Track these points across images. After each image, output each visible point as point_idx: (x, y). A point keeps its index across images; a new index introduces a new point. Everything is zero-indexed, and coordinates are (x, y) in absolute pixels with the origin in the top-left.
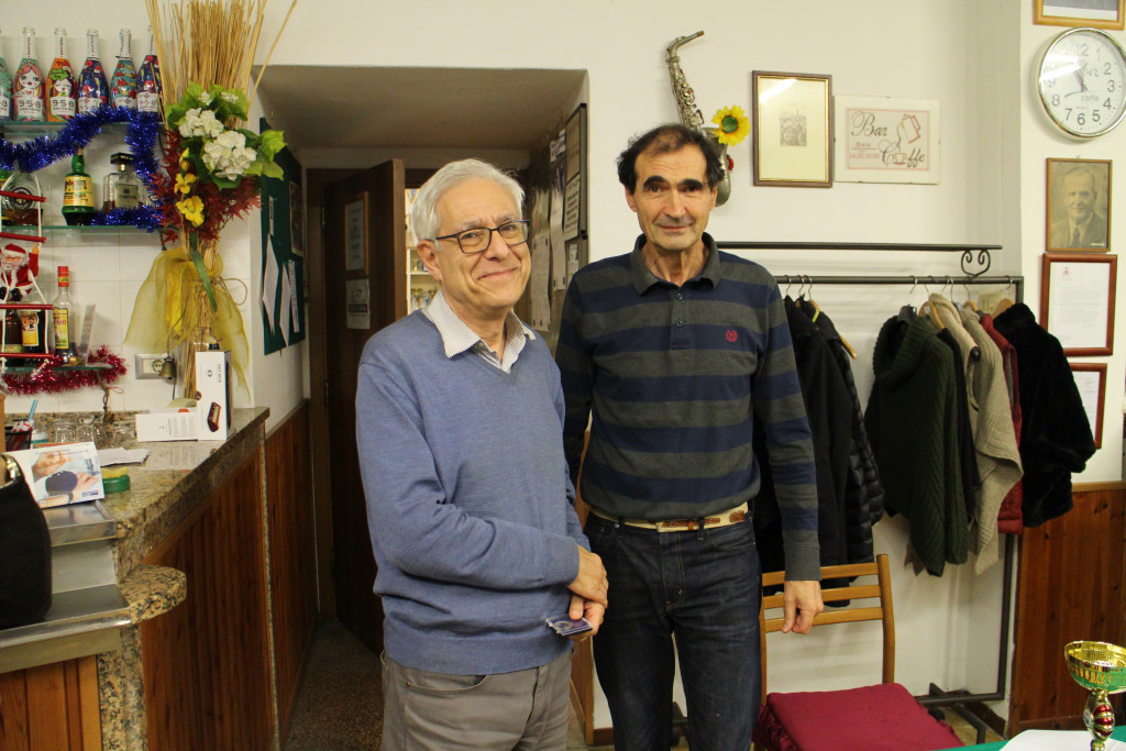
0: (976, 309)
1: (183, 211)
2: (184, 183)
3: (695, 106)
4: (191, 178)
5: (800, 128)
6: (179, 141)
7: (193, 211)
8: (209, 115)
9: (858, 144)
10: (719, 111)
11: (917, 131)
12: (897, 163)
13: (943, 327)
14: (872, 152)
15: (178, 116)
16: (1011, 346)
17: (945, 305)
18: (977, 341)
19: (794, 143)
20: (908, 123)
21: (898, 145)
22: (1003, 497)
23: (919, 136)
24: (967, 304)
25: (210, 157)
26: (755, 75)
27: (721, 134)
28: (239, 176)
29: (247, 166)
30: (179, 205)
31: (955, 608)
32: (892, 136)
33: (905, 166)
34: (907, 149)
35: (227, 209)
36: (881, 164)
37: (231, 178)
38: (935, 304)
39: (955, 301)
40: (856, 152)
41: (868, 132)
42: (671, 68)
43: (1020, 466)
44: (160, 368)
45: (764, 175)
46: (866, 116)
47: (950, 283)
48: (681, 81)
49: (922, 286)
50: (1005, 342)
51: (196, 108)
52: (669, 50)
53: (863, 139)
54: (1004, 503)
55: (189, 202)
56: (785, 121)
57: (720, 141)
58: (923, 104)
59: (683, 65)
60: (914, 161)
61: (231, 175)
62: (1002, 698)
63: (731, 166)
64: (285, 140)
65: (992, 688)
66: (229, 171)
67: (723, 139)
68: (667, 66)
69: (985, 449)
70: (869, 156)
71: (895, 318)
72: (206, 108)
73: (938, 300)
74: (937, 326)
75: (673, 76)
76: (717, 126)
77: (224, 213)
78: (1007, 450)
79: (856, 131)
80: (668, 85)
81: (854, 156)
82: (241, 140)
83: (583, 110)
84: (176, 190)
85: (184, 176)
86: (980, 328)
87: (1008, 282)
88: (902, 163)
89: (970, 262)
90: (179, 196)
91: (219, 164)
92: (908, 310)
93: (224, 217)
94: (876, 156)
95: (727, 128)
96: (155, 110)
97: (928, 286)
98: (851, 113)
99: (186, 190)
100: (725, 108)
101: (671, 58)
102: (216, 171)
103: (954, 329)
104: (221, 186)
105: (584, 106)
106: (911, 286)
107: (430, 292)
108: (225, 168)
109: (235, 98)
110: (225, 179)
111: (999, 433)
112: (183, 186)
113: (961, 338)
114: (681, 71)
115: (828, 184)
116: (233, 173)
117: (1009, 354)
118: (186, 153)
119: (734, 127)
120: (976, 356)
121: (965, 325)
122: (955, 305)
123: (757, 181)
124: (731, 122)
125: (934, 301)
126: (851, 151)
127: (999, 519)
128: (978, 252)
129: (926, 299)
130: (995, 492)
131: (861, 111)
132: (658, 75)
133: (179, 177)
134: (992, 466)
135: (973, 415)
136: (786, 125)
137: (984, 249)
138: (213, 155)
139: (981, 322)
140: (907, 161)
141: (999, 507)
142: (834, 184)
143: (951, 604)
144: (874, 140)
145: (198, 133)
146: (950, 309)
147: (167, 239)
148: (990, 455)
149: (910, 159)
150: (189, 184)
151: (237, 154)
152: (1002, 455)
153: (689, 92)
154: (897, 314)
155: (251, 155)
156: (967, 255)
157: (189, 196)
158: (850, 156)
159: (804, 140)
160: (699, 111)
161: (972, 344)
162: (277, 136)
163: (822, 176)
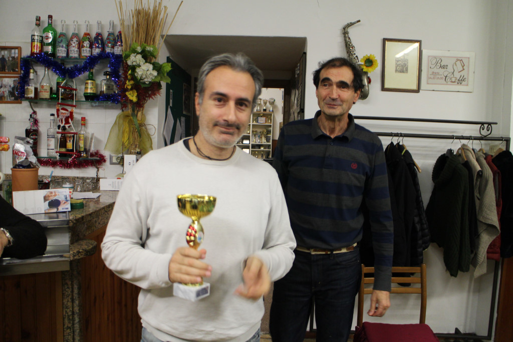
0: (484, 152)
1: (129, 96)
2: (129, 84)
3: (355, 54)
4: (132, 82)
5: (405, 65)
6: (128, 67)
7: (133, 96)
8: (139, 56)
9: (433, 72)
10: (364, 57)
11: (463, 67)
12: (452, 82)
13: (466, 160)
14: (440, 76)
15: (128, 56)
16: (499, 171)
17: (468, 150)
18: (481, 167)
19: (402, 71)
20: (458, 63)
21: (453, 73)
22: (490, 243)
23: (464, 69)
24: (481, 150)
25: (138, 74)
26: (385, 40)
27: (364, 67)
28: (150, 82)
29: (153, 78)
30: (127, 93)
31: (471, 294)
32: (450, 69)
33: (456, 83)
34: (457, 75)
35: (147, 95)
36: (445, 83)
37: (146, 83)
38: (463, 149)
39: (474, 148)
40: (432, 76)
41: (438, 67)
42: (345, 37)
43: (499, 228)
44: (119, 161)
45: (386, 86)
46: (438, 60)
47: (472, 139)
48: (349, 43)
49: (458, 140)
50: (496, 168)
51: (134, 53)
52: (344, 29)
53: (436, 70)
54: (490, 245)
55: (131, 92)
56: (398, 61)
57: (364, 70)
58: (467, 54)
59: (350, 35)
60: (461, 81)
61: (147, 81)
62: (490, 339)
63: (369, 82)
64: (172, 67)
65: (485, 334)
66: (146, 80)
67: (365, 69)
68: (343, 36)
69: (481, 219)
70: (438, 78)
71: (444, 154)
72: (138, 53)
73: (465, 147)
74: (463, 159)
75: (345, 40)
76: (363, 63)
77: (146, 97)
78: (492, 220)
79: (432, 66)
80: (343, 44)
81: (431, 78)
82: (151, 67)
83: (304, 55)
84: (125, 87)
85: (129, 81)
86: (484, 162)
87: (502, 140)
88: (454, 82)
89: (483, 129)
90: (127, 90)
91: (141, 77)
92: (450, 151)
93: (147, 98)
94: (442, 78)
95: (367, 64)
96: (121, 54)
97: (461, 140)
98: (430, 58)
99: (129, 87)
100: (367, 55)
101: (345, 32)
102: (141, 79)
103: (471, 161)
104: (143, 86)
105: (305, 53)
106: (453, 140)
107: (260, 132)
108: (144, 78)
109: (152, 49)
110: (144, 83)
111: (488, 212)
112: (128, 85)
113: (474, 165)
114: (349, 38)
115: (417, 91)
116: (147, 80)
117: (497, 175)
118: (130, 72)
119: (370, 64)
120: (480, 174)
121: (478, 160)
122: (473, 150)
123: (383, 89)
124: (369, 62)
125: (464, 148)
126: (430, 76)
127: (488, 252)
128: (487, 125)
129: (460, 146)
130: (486, 240)
131: (435, 57)
132: (339, 39)
133: (127, 82)
134: (484, 227)
135: (477, 202)
136: (398, 63)
137: (489, 124)
138: (139, 72)
139: (485, 159)
140: (457, 81)
141: (487, 247)
142: (420, 91)
143: (469, 292)
144: (441, 71)
145: (134, 64)
146: (470, 152)
147: (123, 107)
148: (483, 221)
149: (459, 80)
150: (131, 85)
151: (148, 73)
152: (489, 222)
153: (352, 48)
154: (445, 153)
155: (155, 73)
156: (482, 126)
157: (132, 89)
158: (429, 78)
159: (407, 70)
160: (357, 56)
161: (479, 168)
162: (168, 65)
163: (415, 87)
